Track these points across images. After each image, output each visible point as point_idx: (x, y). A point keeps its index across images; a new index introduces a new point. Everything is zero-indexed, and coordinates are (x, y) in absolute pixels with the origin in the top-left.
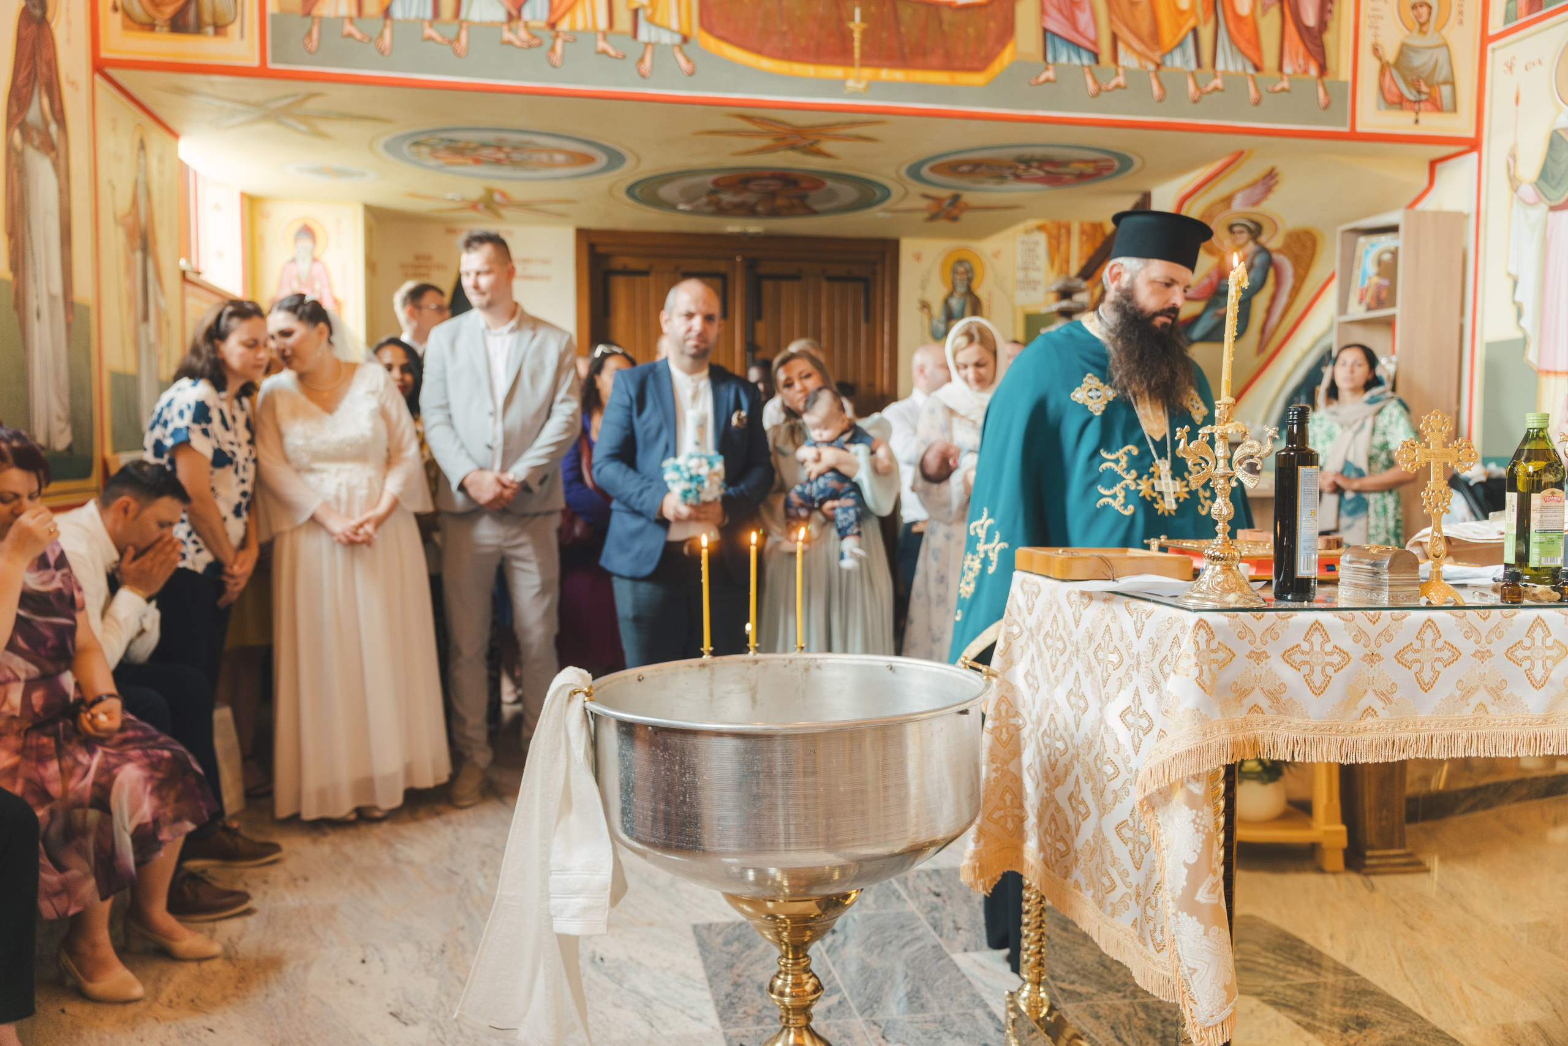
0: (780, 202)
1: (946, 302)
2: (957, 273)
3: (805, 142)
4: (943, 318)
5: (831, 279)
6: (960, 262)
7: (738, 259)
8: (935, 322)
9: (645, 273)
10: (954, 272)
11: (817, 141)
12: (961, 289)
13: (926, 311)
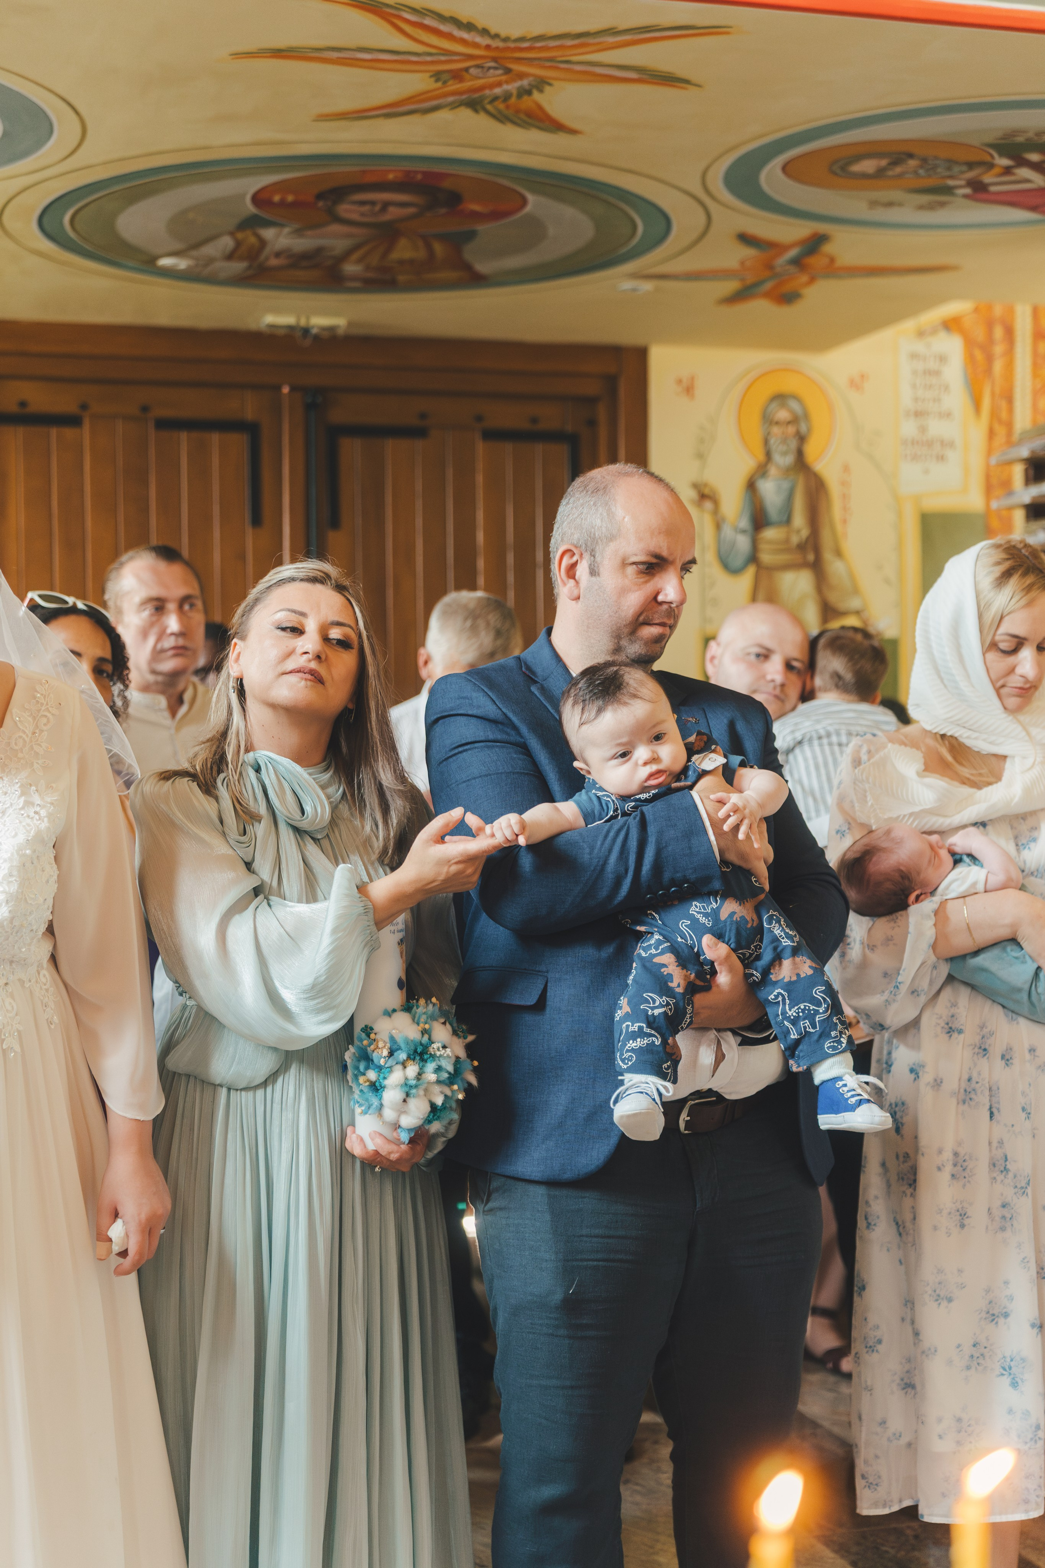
0: (404, 250)
1: (751, 486)
2: (777, 423)
3: (512, 87)
4: (745, 523)
5: (492, 435)
6: (780, 398)
7: (286, 390)
8: (728, 531)
9: (72, 421)
10: (768, 420)
11: (541, 84)
12: (783, 459)
13: (708, 505)
